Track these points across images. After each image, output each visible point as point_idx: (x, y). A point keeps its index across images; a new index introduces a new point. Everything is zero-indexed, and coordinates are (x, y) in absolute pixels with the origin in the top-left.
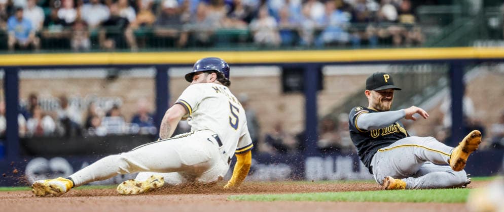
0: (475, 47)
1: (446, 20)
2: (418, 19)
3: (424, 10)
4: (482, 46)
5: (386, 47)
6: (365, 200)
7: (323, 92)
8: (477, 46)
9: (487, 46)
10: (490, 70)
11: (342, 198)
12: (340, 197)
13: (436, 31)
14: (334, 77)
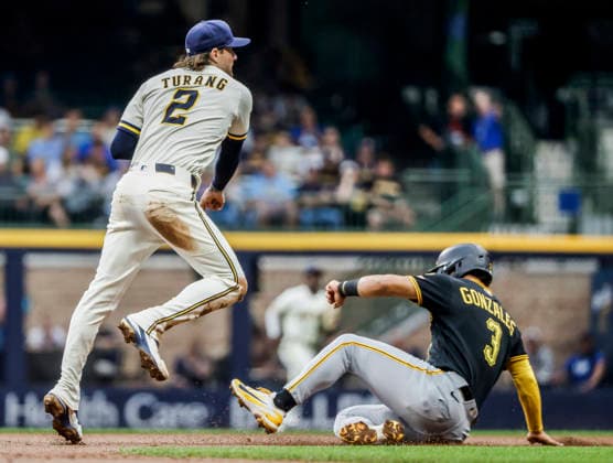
0: (490, 234)
1: (446, 193)
2: (404, 189)
3: (413, 176)
4: (501, 231)
5: (355, 230)
6: (330, 459)
7: (259, 294)
8: (493, 232)
9: (509, 231)
10: (512, 268)
11: (295, 456)
12: (291, 454)
13: (432, 208)
14: (274, 273)
